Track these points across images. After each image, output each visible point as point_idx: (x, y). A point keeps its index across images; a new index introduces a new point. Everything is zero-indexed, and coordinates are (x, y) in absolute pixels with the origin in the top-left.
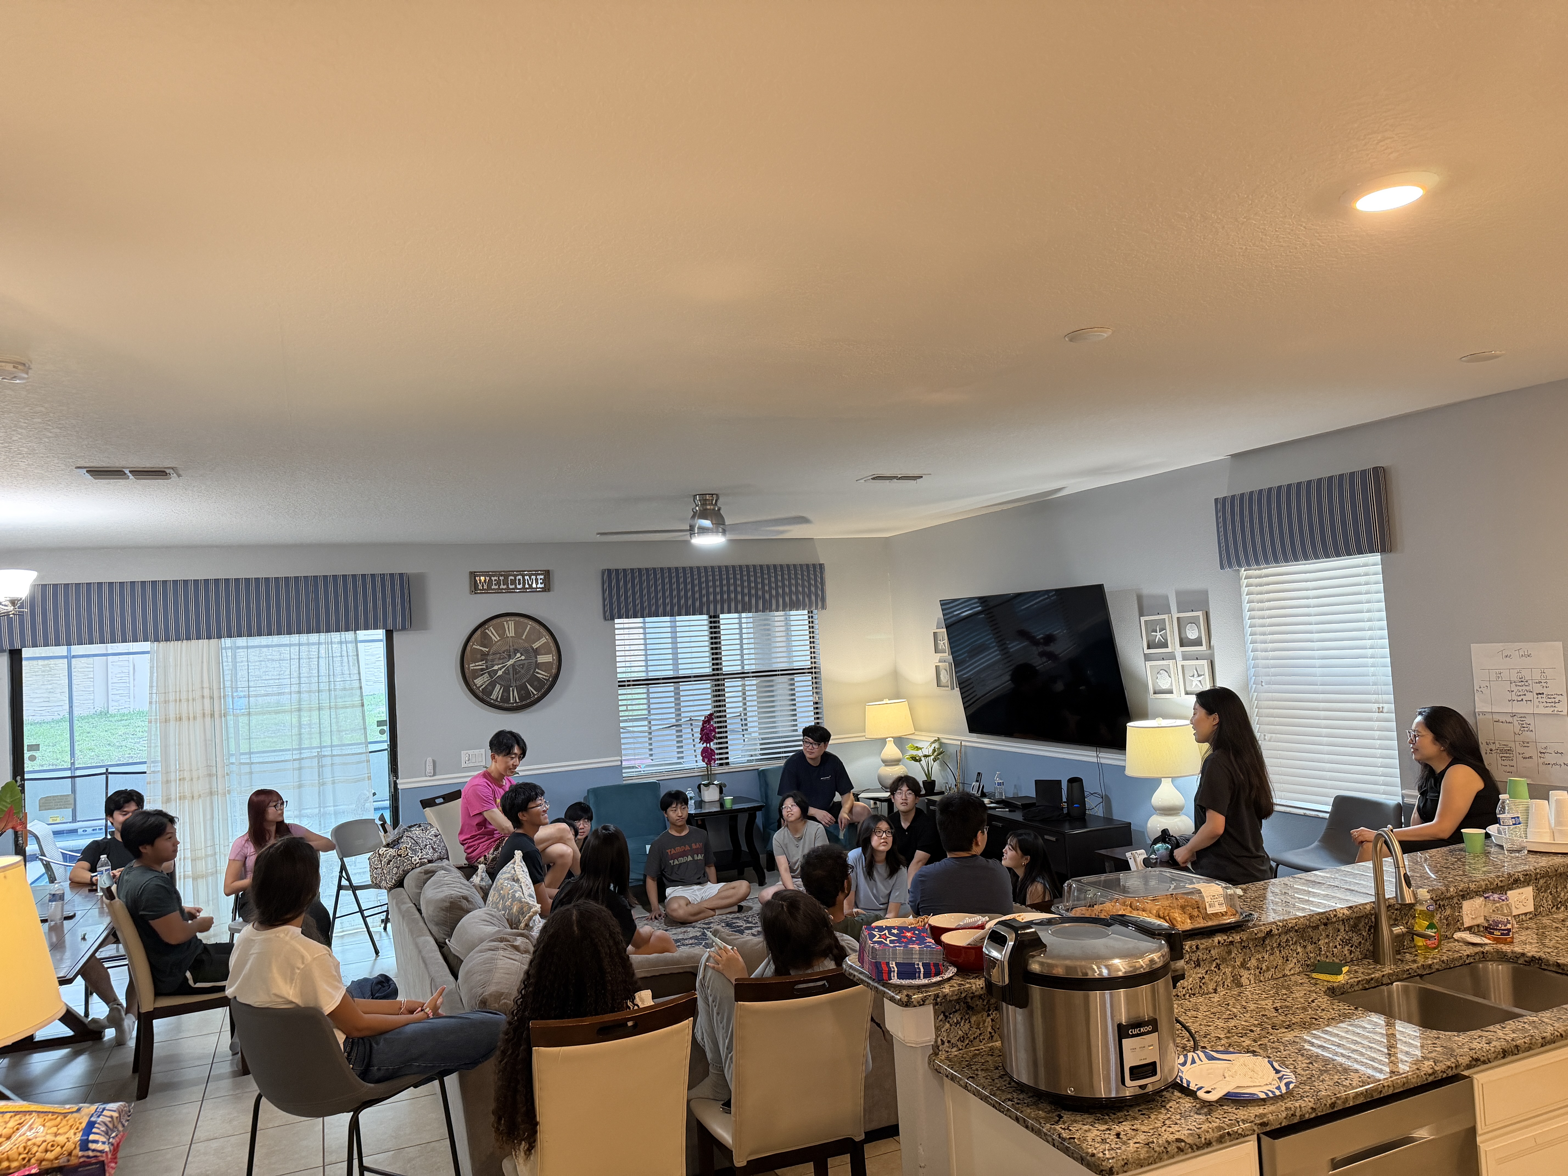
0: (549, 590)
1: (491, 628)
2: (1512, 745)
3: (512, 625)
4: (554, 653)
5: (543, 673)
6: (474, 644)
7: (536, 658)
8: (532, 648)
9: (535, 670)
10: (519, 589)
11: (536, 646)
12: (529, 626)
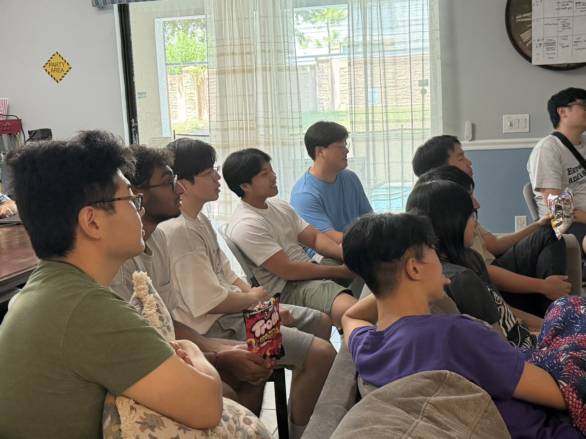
2: (555, 39)
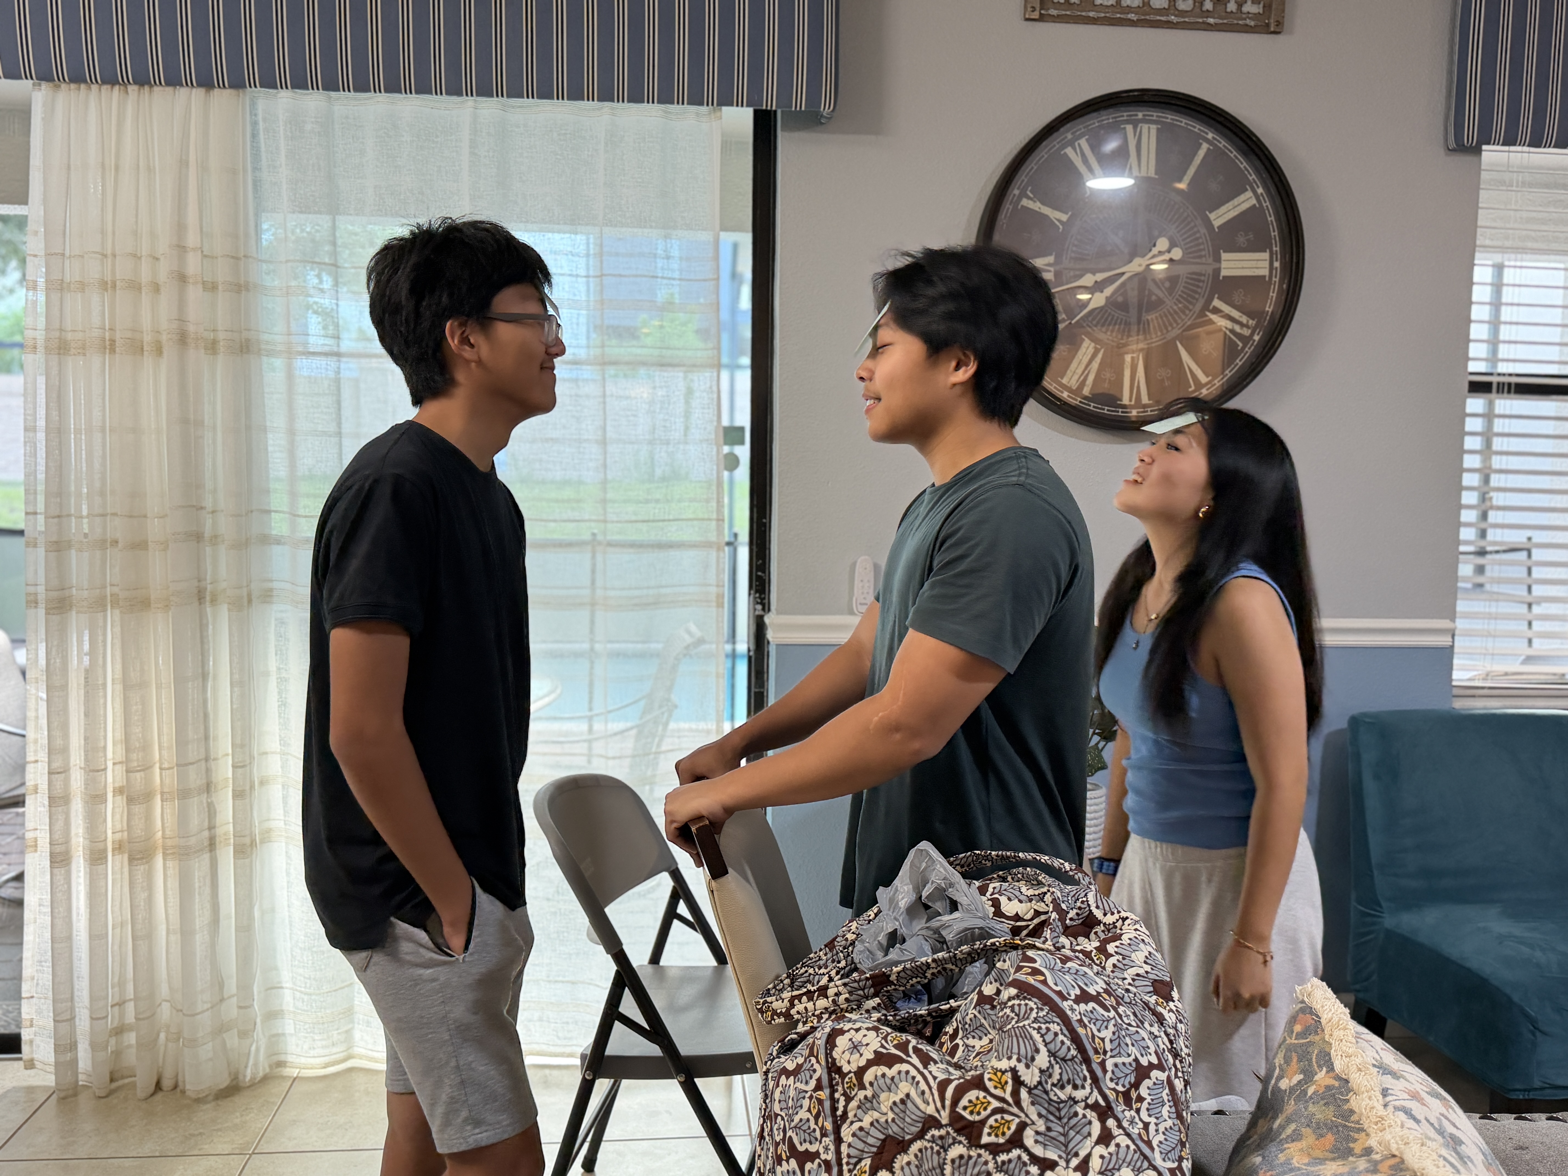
0: (1278, 29)
1: (1082, 143)
3: (1150, 131)
4: (1277, 249)
5: (1235, 314)
6: (1023, 195)
7: (1218, 260)
8: (1208, 223)
9: (1210, 300)
10: (1183, 13)
11: (1220, 217)
12: (1205, 146)
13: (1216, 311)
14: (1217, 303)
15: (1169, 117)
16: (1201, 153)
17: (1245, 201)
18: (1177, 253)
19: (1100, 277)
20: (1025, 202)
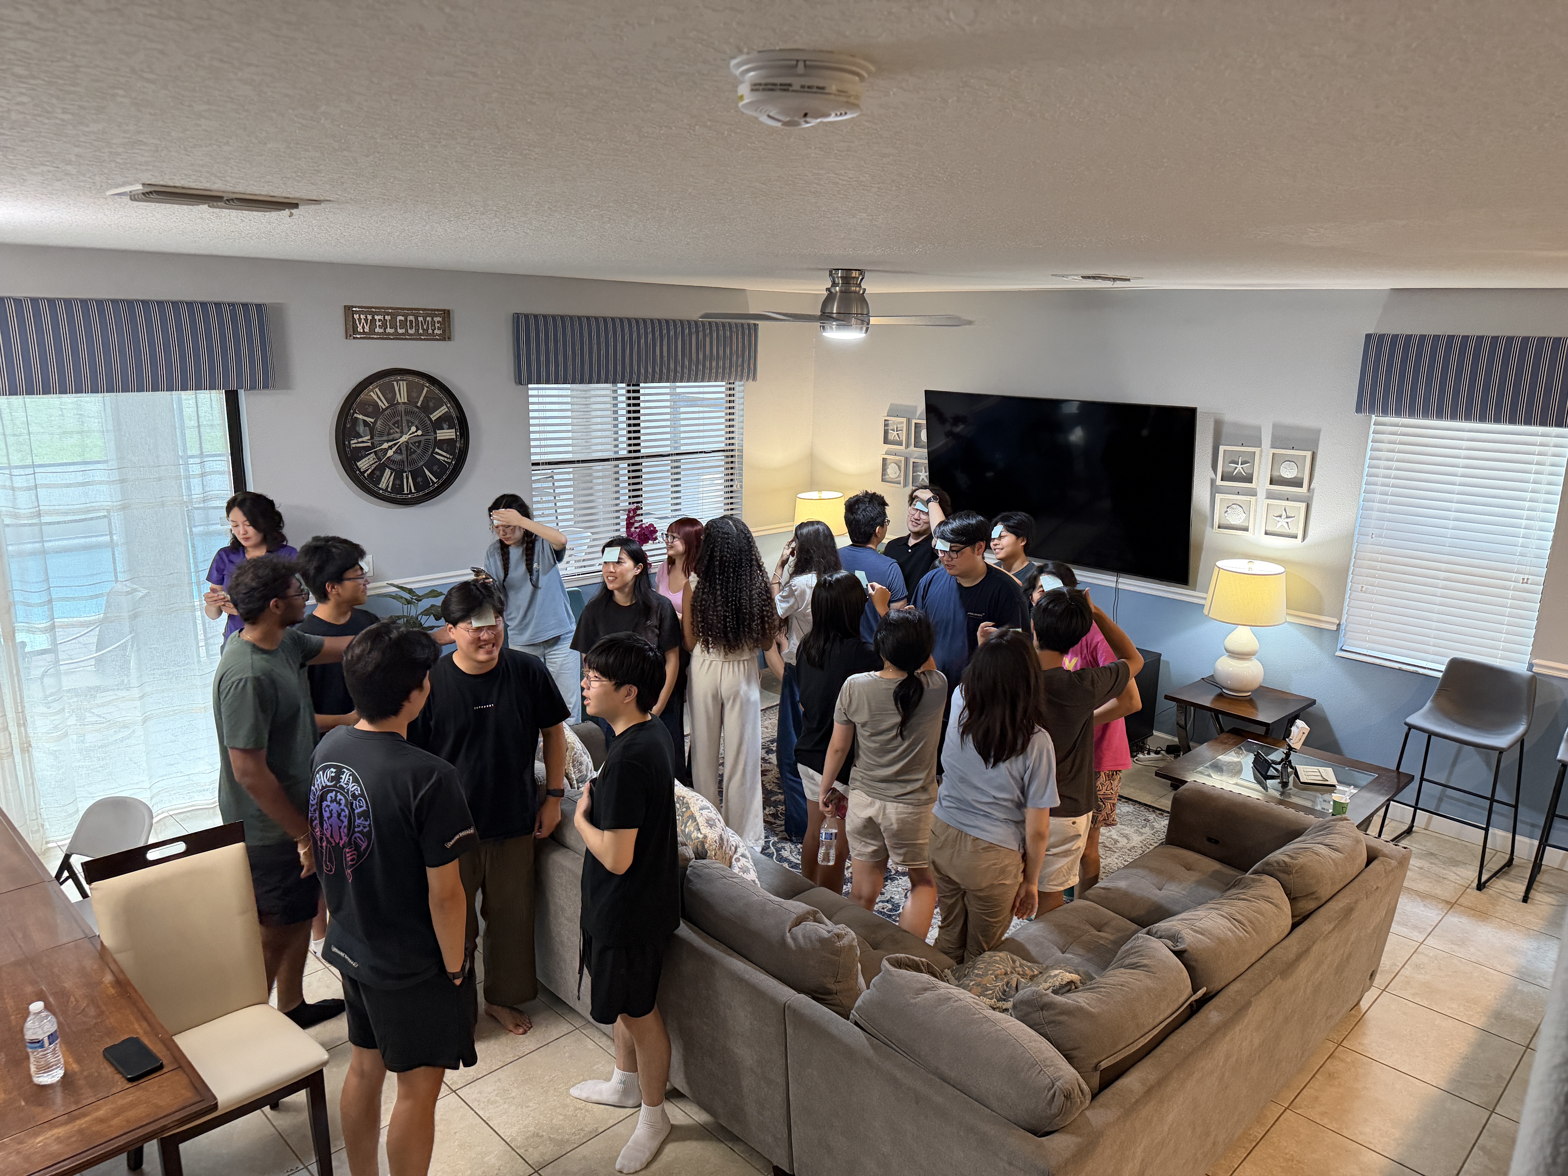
0: (449, 339)
1: (377, 390)
3: (403, 385)
4: (457, 427)
5: (445, 454)
6: (355, 412)
7: (436, 433)
8: (430, 419)
9: (434, 449)
10: (411, 335)
11: (434, 416)
12: (426, 389)
13: (438, 454)
14: (437, 450)
15: (411, 378)
16: (425, 392)
17: (443, 410)
18: (420, 433)
19: (390, 444)
20: (356, 415)
